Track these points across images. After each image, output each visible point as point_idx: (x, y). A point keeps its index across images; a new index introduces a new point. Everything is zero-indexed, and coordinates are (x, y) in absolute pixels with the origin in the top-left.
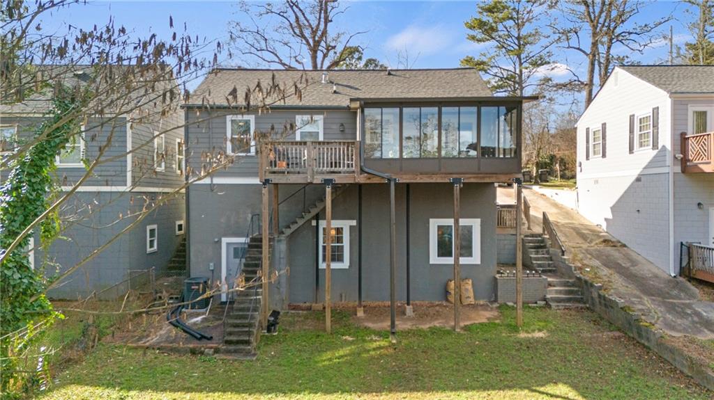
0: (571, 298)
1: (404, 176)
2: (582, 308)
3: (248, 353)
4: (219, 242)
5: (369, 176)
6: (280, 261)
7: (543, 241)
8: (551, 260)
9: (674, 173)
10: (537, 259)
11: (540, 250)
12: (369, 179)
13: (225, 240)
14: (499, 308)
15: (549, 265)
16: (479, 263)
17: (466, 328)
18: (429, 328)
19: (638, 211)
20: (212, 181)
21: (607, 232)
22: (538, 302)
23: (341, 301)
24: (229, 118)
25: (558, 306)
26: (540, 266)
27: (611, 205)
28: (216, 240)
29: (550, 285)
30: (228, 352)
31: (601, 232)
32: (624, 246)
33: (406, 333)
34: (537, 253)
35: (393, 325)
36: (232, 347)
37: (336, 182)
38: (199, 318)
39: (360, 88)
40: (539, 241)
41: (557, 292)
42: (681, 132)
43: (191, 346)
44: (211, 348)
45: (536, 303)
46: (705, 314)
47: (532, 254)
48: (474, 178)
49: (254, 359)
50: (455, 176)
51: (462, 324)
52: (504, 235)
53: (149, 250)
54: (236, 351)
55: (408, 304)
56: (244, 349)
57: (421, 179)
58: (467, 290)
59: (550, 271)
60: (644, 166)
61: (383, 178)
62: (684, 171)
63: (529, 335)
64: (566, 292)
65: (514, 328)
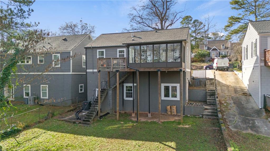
0: (212, 115)
1: (141, 69)
2: (215, 119)
3: (88, 124)
5: (130, 69)
6: (110, 97)
8: (215, 100)
9: (261, 66)
10: (209, 100)
11: (212, 96)
12: (130, 70)
13: (97, 90)
14: (183, 117)
15: (213, 102)
16: (179, 100)
18: (151, 121)
19: (253, 81)
20: (93, 71)
21: (248, 90)
22: (200, 115)
23: (131, 111)
24: (98, 51)
25: (206, 117)
26: (209, 102)
27: (248, 79)
28: (94, 89)
29: (206, 109)
30: (83, 123)
31: (245, 90)
32: (251, 96)
33: (142, 123)
34: (210, 97)
35: (137, 119)
36: (84, 122)
37: (120, 71)
38: (84, 114)
39: (142, 38)
40: (213, 93)
41: (208, 112)
42: (264, 49)
43: (74, 121)
44: (79, 122)
45: (199, 116)
46: (257, 123)
47: (208, 97)
48: (165, 69)
49: (89, 126)
50: (158, 69)
52: (200, 90)
53: (80, 92)
54: (85, 123)
55: (149, 113)
56: (87, 123)
57: (147, 70)
58: (173, 109)
59: (213, 104)
60: (254, 63)
61: (134, 70)
62: (265, 65)
63: (182, 126)
64: (212, 112)
65: (179, 123)
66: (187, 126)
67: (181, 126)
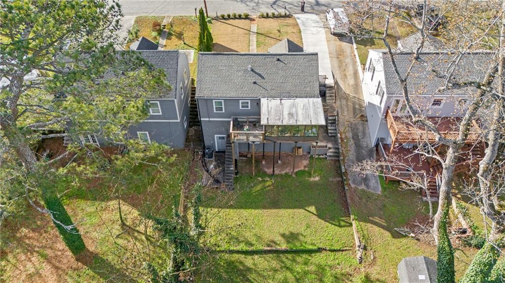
0: (335, 155)
2: (337, 160)
3: (232, 189)
4: (214, 136)
5: (267, 141)
7: (335, 120)
9: (382, 118)
10: (330, 130)
11: (332, 125)
13: (216, 136)
14: (310, 157)
15: (334, 133)
17: (296, 173)
18: (285, 173)
19: (372, 116)
20: (209, 119)
23: (257, 152)
24: (214, 101)
25: (329, 158)
26: (331, 133)
28: (212, 135)
29: (330, 148)
31: (363, 107)
32: (367, 120)
33: (277, 176)
35: (273, 171)
39: (264, 77)
41: (331, 152)
42: (388, 106)
45: (323, 155)
47: (329, 126)
48: (302, 141)
51: (295, 171)
53: (185, 127)
55: (279, 160)
60: (377, 104)
63: (314, 179)
64: (335, 152)
65: (310, 175)
66: (317, 179)
67: (312, 179)
